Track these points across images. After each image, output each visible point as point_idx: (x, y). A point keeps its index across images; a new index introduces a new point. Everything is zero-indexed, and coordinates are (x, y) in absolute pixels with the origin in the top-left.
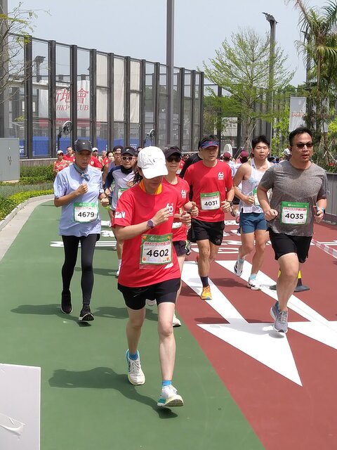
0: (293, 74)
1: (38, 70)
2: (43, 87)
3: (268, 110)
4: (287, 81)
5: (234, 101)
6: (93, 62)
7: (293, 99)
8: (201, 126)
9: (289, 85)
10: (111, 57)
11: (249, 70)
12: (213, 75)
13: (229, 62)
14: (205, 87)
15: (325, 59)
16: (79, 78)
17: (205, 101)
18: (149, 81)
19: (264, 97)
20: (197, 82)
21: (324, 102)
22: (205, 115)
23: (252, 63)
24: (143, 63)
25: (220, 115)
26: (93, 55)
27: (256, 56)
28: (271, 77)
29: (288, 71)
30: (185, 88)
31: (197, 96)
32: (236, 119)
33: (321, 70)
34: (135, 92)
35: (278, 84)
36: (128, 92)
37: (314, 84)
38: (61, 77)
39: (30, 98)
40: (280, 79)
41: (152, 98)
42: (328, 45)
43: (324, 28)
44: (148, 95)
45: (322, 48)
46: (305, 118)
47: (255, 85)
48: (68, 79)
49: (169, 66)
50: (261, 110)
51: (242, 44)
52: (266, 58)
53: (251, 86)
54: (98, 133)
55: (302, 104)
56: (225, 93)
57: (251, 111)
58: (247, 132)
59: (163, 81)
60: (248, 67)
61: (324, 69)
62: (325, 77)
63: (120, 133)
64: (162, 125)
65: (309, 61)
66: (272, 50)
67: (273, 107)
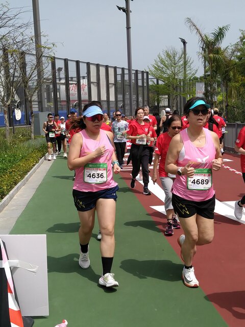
0: (197, 70)
1: (59, 75)
2: (62, 84)
3: (184, 91)
4: (194, 74)
5: (165, 86)
6: (88, 69)
7: (197, 84)
8: (148, 101)
9: (195, 77)
11: (173, 70)
12: (154, 73)
13: (162, 66)
14: (149, 80)
15: (214, 61)
16: (81, 78)
17: (150, 88)
18: (119, 78)
19: (182, 83)
20: (145, 77)
21: (214, 85)
22: (150, 95)
23: (174, 65)
25: (158, 94)
26: (88, 66)
27: (176, 62)
28: (185, 73)
29: (194, 69)
30: (139, 81)
31: (145, 85)
32: (167, 96)
34: (112, 84)
35: (189, 76)
36: (108, 84)
37: (208, 75)
38: (72, 78)
39: (56, 90)
40: (190, 74)
41: (121, 87)
42: (215, 54)
43: (212, 44)
45: (211, 55)
46: (204, 94)
48: (75, 79)
49: (129, 69)
50: (180, 91)
51: (168, 55)
52: (182, 62)
53: (174, 78)
55: (202, 87)
56: (160, 82)
57: (175, 92)
58: (173, 103)
59: (126, 78)
60: (172, 68)
61: (213, 67)
62: (215, 72)
64: (127, 102)
65: (205, 63)
66: (185, 58)
67: (187, 89)
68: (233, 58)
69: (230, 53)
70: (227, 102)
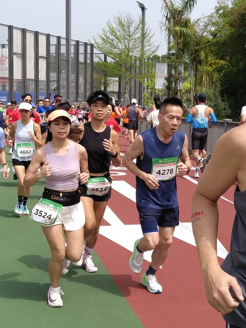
0: (158, 47)
3: (140, 73)
4: (154, 52)
5: (116, 65)
6: (10, 35)
7: (158, 65)
8: (92, 83)
9: (155, 55)
10: (24, 31)
11: (127, 44)
12: (101, 46)
13: (112, 37)
14: (94, 55)
15: (180, 36)
17: (95, 66)
18: (53, 50)
19: (138, 63)
20: (89, 51)
21: (179, 67)
22: (95, 75)
23: (128, 38)
24: (48, 36)
25: (106, 75)
26: (10, 30)
27: (131, 33)
28: (142, 49)
29: (154, 44)
30: (80, 55)
31: (88, 61)
32: (117, 79)
33: (178, 44)
34: (42, 57)
35: (147, 54)
36: (37, 58)
37: (173, 54)
40: (149, 50)
41: (56, 63)
42: (182, 27)
43: (179, 14)
44: (52, 60)
45: (178, 28)
46: (166, 79)
47: (131, 54)
49: (68, 39)
50: (135, 72)
51: (121, 24)
52: (139, 35)
53: (128, 55)
54: (15, 88)
55: (164, 69)
56: (109, 59)
57: (128, 73)
58: (125, 88)
59: (63, 50)
60: (126, 41)
61: (180, 44)
62: (182, 50)
63: (31, 88)
64: (63, 83)
65: (169, 37)
66: (143, 29)
67: (144, 71)
68: (205, 34)
69: (202, 27)
70: (195, 91)
